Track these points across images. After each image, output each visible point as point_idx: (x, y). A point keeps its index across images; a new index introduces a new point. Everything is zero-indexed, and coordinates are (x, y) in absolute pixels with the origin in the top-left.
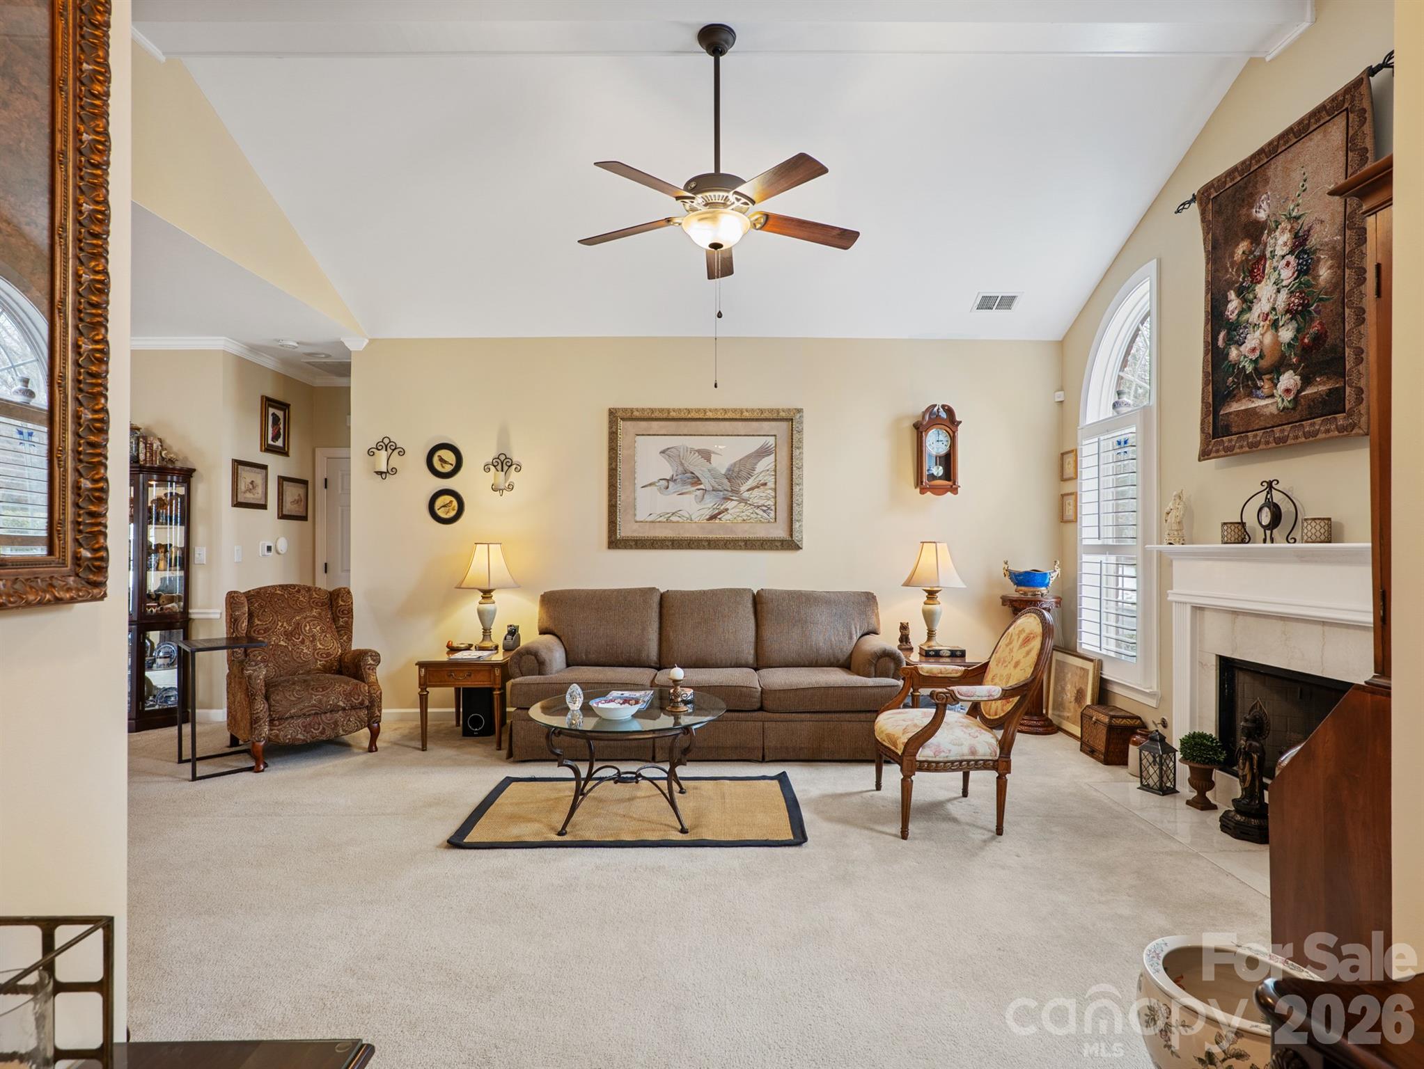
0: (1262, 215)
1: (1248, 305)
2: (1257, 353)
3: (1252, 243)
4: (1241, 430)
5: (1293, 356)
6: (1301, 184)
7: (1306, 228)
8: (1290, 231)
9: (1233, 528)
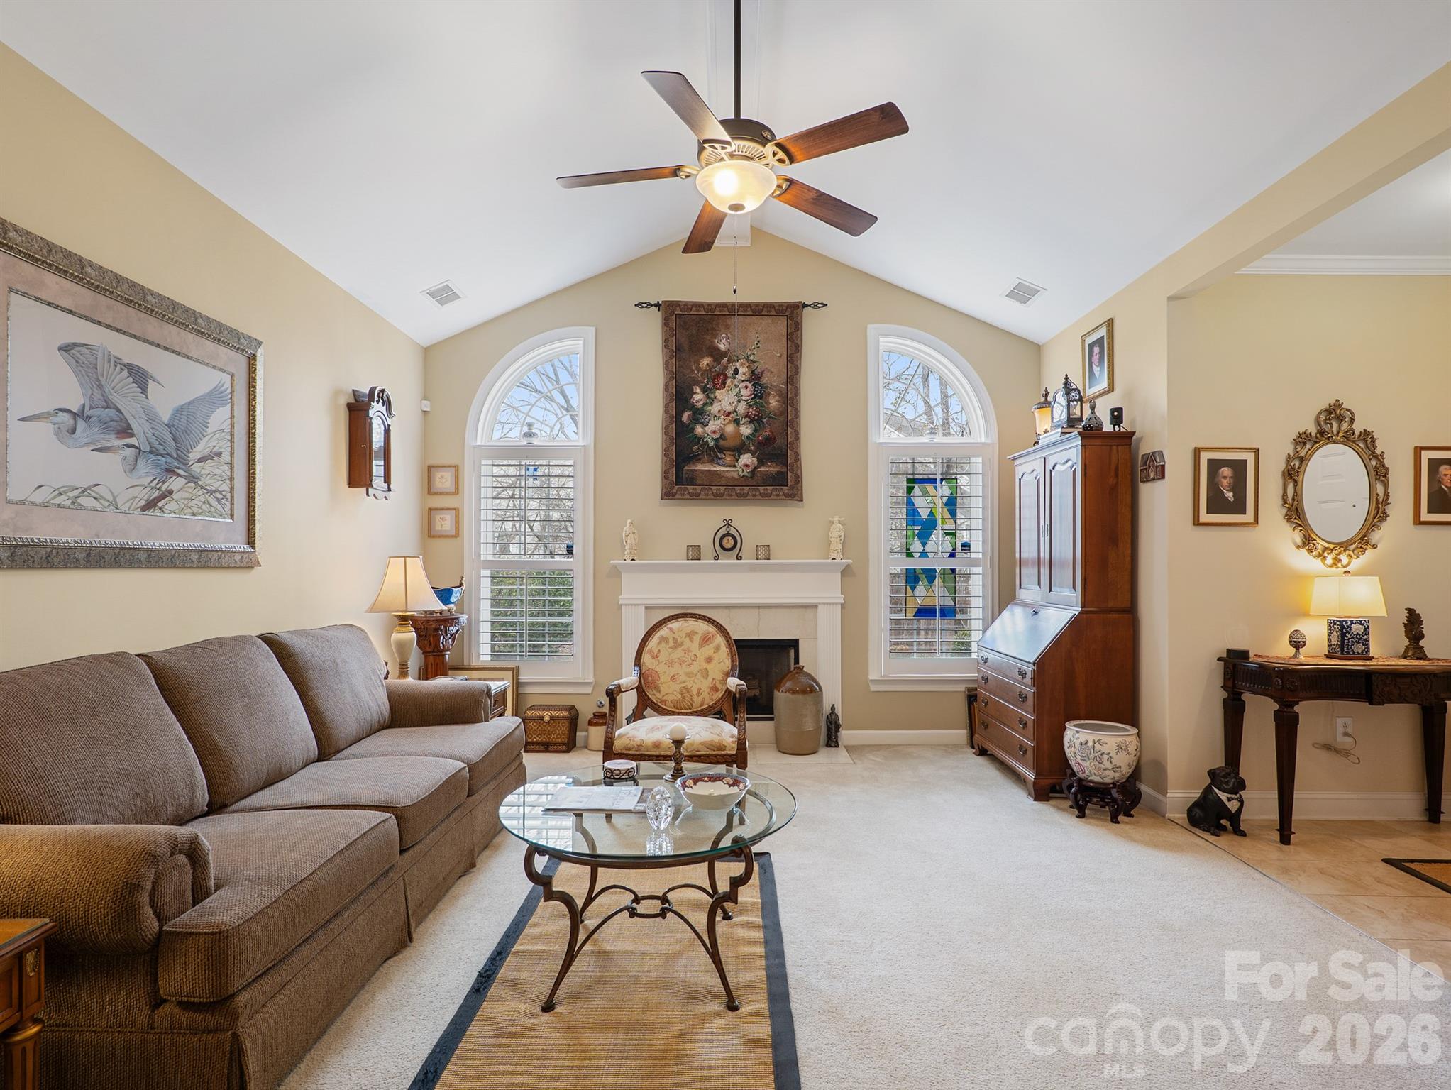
0: (722, 347)
1: (710, 401)
2: (718, 435)
3: (714, 361)
4: (705, 484)
5: (751, 445)
6: (756, 343)
7: (760, 371)
8: (748, 367)
9: (694, 549)
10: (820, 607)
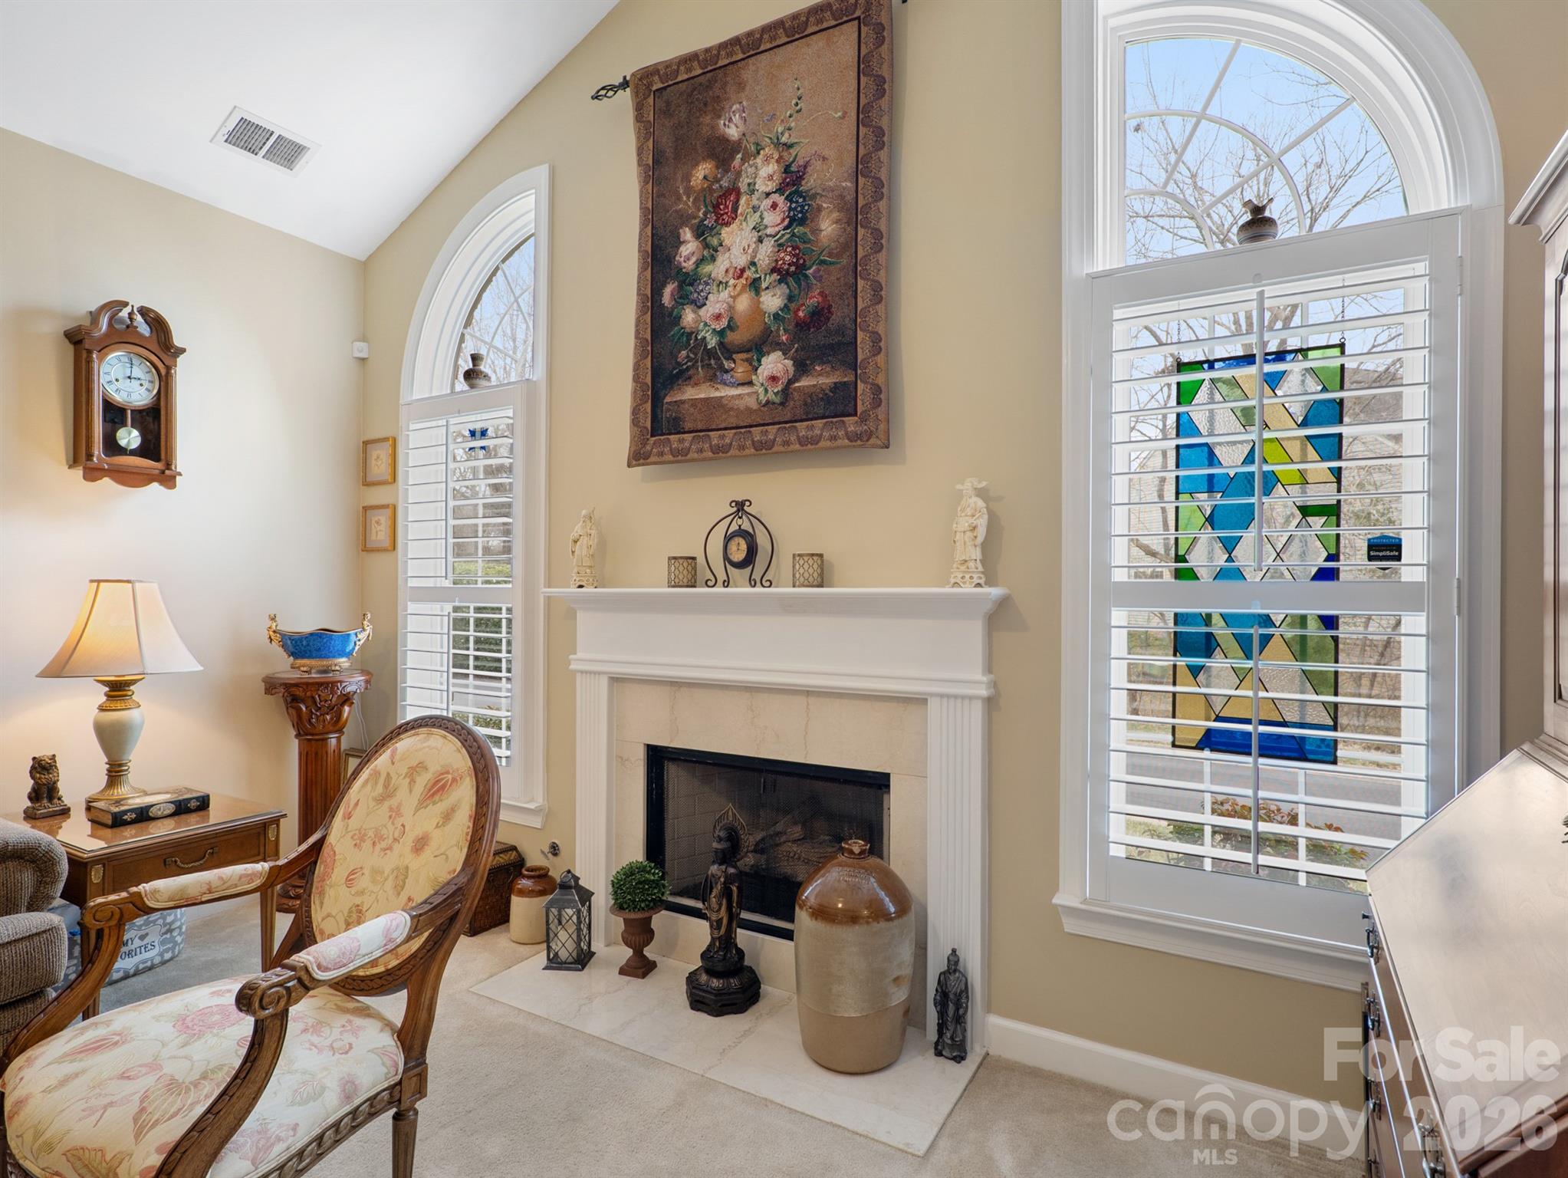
0: (733, 132)
1: (710, 253)
2: (724, 323)
3: (717, 168)
4: (700, 427)
5: (782, 332)
6: (794, 102)
7: (801, 163)
8: (778, 161)
9: (685, 564)
10: (933, 705)
